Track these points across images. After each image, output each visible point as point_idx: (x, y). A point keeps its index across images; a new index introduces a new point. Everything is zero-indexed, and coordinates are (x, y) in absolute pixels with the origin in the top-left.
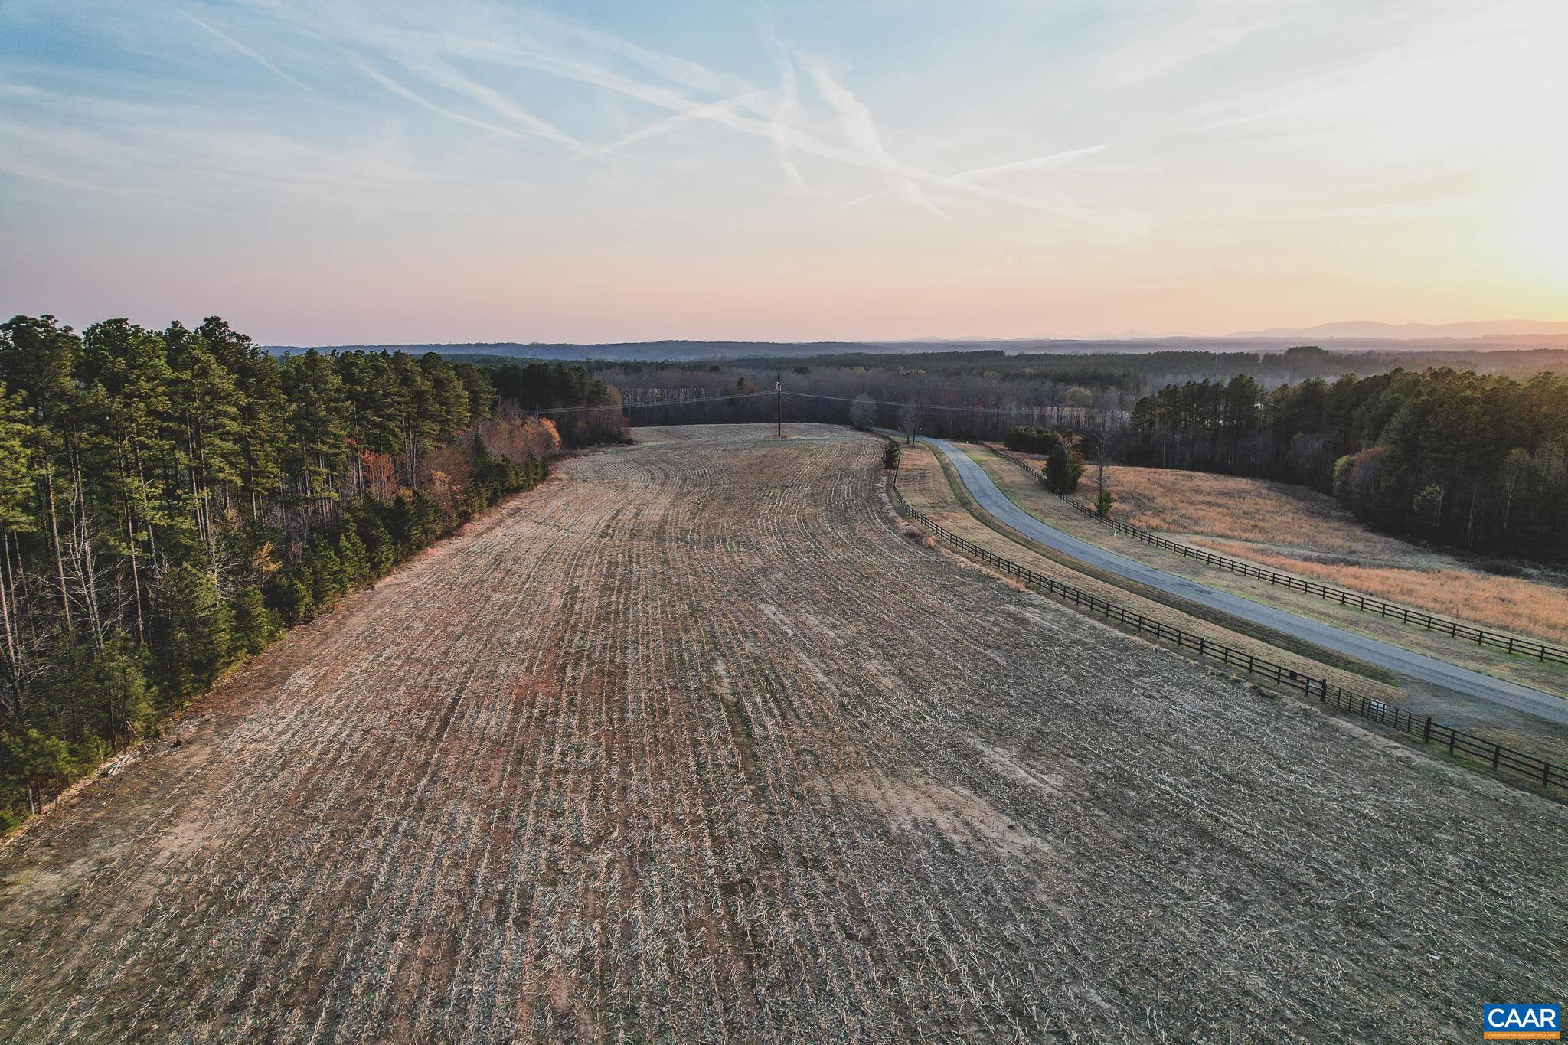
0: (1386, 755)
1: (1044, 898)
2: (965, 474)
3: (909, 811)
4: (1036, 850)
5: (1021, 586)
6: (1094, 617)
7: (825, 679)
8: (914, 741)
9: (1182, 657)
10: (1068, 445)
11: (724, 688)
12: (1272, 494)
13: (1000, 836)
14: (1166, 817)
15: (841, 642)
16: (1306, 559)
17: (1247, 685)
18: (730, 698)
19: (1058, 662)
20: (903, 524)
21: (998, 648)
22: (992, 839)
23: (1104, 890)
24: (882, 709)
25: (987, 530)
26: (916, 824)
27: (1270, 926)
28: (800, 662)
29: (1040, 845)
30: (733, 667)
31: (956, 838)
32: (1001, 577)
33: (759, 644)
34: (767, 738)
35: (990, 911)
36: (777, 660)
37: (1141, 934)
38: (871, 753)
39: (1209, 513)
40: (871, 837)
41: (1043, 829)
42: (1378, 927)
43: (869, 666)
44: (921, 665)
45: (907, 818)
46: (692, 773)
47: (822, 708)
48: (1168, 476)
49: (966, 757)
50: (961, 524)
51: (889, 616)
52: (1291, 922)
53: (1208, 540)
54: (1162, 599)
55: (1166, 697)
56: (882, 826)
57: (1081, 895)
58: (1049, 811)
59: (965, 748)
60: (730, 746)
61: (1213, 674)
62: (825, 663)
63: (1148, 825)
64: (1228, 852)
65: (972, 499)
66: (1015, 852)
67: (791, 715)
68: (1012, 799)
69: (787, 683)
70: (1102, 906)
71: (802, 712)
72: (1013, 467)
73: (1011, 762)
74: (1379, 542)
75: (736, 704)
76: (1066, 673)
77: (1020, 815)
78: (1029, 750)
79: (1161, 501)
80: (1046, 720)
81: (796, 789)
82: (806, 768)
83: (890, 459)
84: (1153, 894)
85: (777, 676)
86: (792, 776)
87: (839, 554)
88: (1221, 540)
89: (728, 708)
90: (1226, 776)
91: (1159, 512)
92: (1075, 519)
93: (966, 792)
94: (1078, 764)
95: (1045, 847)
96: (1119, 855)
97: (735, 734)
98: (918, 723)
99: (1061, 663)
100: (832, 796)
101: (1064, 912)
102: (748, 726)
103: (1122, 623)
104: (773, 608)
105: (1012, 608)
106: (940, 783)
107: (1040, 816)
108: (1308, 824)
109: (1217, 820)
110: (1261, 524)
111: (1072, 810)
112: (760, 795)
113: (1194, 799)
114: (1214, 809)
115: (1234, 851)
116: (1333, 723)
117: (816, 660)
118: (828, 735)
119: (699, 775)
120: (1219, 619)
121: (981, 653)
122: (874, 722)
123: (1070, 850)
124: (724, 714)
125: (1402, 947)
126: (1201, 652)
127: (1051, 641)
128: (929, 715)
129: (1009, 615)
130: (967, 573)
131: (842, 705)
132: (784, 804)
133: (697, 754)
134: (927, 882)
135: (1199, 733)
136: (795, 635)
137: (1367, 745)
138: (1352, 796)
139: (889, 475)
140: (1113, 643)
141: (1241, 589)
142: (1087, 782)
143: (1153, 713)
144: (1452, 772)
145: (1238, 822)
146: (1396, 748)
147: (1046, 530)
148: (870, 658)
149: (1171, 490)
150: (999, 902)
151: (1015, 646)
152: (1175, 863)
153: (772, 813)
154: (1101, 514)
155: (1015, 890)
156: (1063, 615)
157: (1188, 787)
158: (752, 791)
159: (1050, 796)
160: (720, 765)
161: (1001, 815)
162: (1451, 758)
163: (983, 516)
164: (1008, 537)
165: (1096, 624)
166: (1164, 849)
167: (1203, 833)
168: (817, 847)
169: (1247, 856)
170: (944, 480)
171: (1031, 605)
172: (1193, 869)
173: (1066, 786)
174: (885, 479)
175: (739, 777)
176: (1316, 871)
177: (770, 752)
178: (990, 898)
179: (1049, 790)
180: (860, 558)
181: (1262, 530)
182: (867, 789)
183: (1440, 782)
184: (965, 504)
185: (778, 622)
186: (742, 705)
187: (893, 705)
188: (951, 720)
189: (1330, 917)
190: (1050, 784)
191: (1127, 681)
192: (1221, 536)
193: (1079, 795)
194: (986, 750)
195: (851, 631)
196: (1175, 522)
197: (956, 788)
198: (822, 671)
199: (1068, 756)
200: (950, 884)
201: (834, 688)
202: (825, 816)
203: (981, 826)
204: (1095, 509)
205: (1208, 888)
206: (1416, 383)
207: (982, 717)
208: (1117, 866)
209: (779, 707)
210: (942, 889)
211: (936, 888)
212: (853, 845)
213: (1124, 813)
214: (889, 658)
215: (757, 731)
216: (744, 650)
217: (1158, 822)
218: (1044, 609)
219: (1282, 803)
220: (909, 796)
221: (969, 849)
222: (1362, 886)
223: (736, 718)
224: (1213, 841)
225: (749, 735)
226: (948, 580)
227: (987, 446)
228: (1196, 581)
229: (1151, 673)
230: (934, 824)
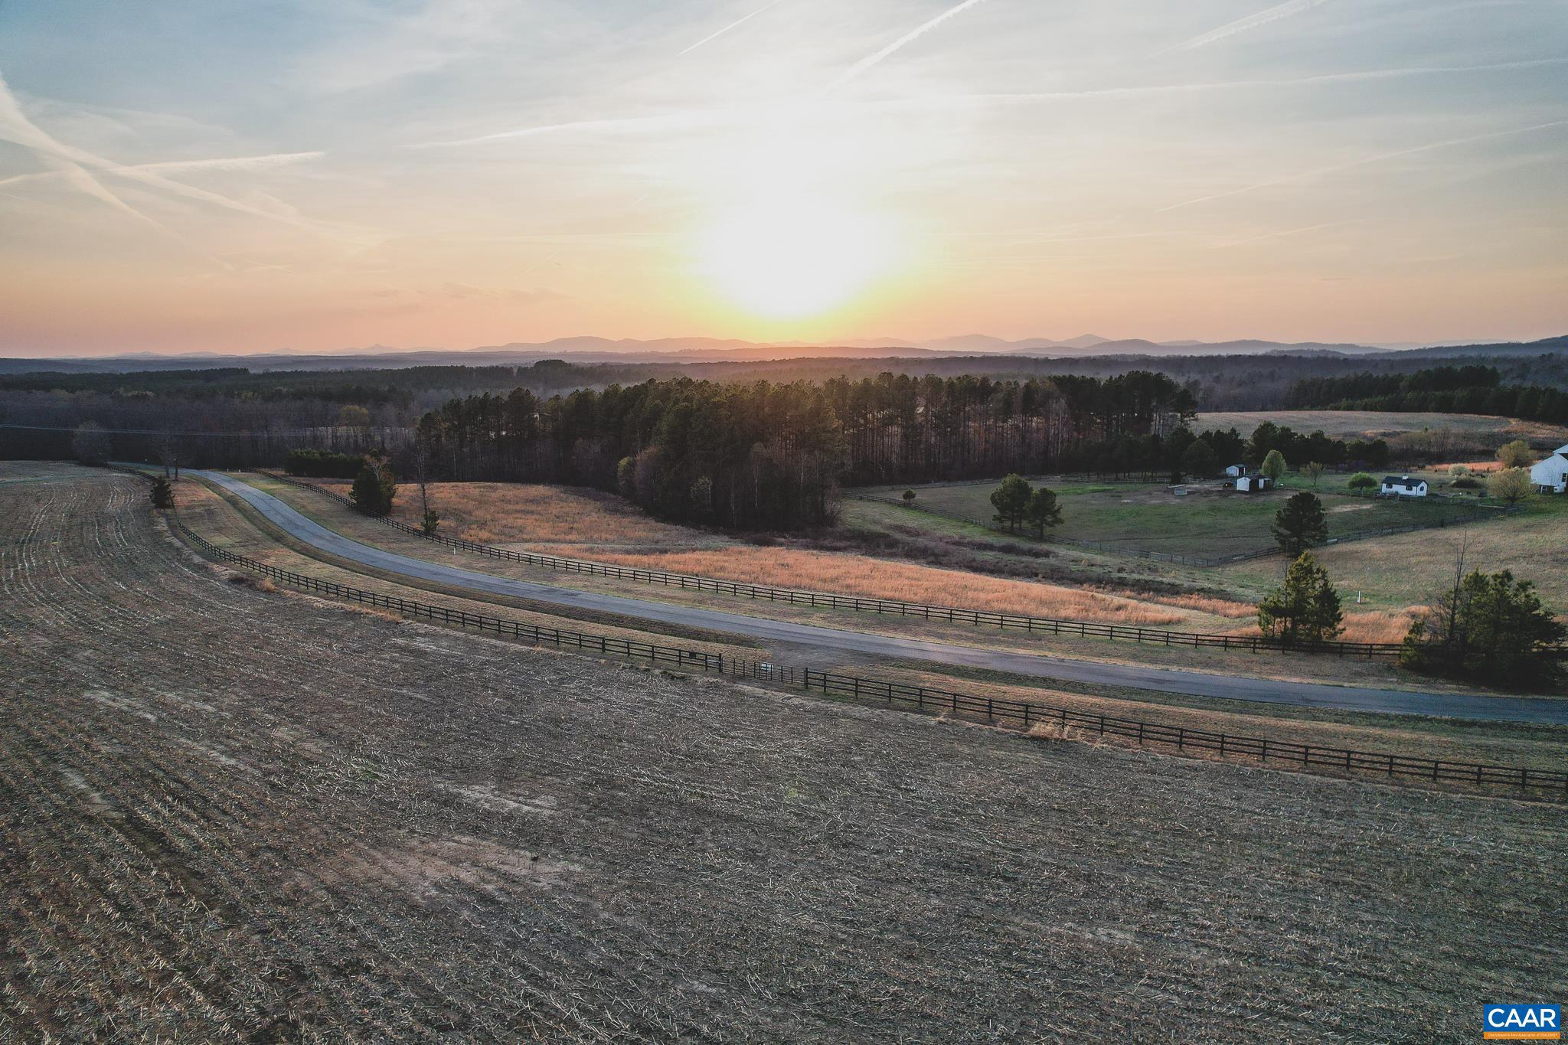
0: (787, 705)
1: (605, 915)
2: (261, 506)
3: (425, 878)
4: (571, 873)
5: (397, 617)
6: (487, 636)
7: (233, 762)
8: (381, 802)
9: (589, 658)
10: (377, 466)
11: (98, 804)
12: (571, 498)
13: (531, 872)
14: (661, 806)
15: (227, 715)
16: (628, 552)
17: (657, 672)
18: (115, 814)
19: (482, 686)
20: (223, 571)
21: (412, 685)
22: (525, 876)
23: (651, 889)
24: (323, 777)
25: (318, 564)
26: (436, 885)
27: (790, 870)
28: (189, 749)
29: (571, 868)
30: (96, 777)
31: (490, 887)
32: (369, 611)
33: (115, 741)
34: (199, 848)
35: (566, 945)
36: (153, 754)
37: (704, 916)
38: (341, 829)
39: (529, 521)
40: (400, 917)
41: (566, 852)
42: (856, 843)
43: (279, 734)
44: (340, 720)
45: (426, 884)
46: (118, 921)
47: (250, 796)
48: (473, 489)
49: (446, 803)
50: (287, 560)
51: (268, 674)
52: (802, 861)
53: (541, 546)
54: (534, 607)
55: (599, 698)
56: (404, 901)
57: (636, 900)
58: (561, 833)
59: (439, 795)
60: (154, 873)
61: (624, 668)
62: (221, 743)
63: (651, 818)
64: (726, 821)
65: (283, 533)
66: (554, 882)
67: (214, 813)
68: (517, 831)
69: (187, 776)
70: (658, 904)
71: (226, 806)
72: (310, 494)
73: (494, 795)
74: (674, 530)
75: (129, 820)
76: (495, 695)
77: (535, 844)
78: (505, 777)
79: (480, 513)
80: (504, 746)
81: (275, 894)
82: (273, 867)
83: (161, 497)
84: (692, 878)
85: (167, 773)
86: (261, 881)
87: (156, 616)
88: (552, 545)
89: (120, 829)
90: (686, 756)
91: (482, 525)
92: (406, 541)
93: (466, 839)
94: (559, 780)
95: (578, 868)
96: (644, 853)
97: (153, 856)
98: (374, 782)
99: (485, 687)
100: (326, 889)
101: (630, 921)
102: (163, 842)
103: (517, 637)
104: (106, 694)
105: (400, 641)
106: (436, 838)
107: (555, 840)
108: (769, 778)
109: (703, 796)
110: (575, 525)
111: (580, 826)
112: (233, 915)
113: (674, 783)
114: (694, 787)
115: (730, 818)
116: (738, 689)
117: (207, 742)
118: (278, 822)
119: (129, 920)
120: (596, 617)
121: (397, 694)
122: (324, 794)
123: (601, 863)
124: (121, 838)
125: (878, 852)
126: (604, 649)
127: (462, 668)
128: (380, 771)
129: (402, 649)
130: (328, 613)
131: (273, 786)
132: (273, 917)
133: (112, 897)
134: (488, 942)
135: (643, 723)
136: (160, 719)
137: (769, 701)
138: (784, 745)
139: (166, 516)
140: (521, 657)
141: (598, 587)
142: (577, 795)
143: (597, 715)
144: (836, 707)
145: (718, 792)
146: (790, 698)
147: (382, 556)
148: (274, 725)
149: (481, 503)
150: (568, 934)
151: (429, 679)
152: (693, 844)
153: (265, 932)
154: (429, 533)
155: (576, 917)
156: (457, 639)
157: (663, 774)
158: (220, 915)
159: (551, 817)
160: (153, 900)
161: (516, 851)
162: (826, 696)
163: (307, 549)
164: (346, 569)
165: (493, 641)
166: (677, 835)
167: (699, 811)
168: (344, 950)
169: (740, 819)
170: (239, 515)
171: (418, 635)
172: (710, 845)
173: (561, 806)
174: (163, 520)
175: (191, 905)
176: (796, 815)
177: (214, 863)
178: (558, 934)
179: (547, 812)
180: (189, 615)
181: (579, 532)
182: (360, 869)
183: (831, 716)
184: (278, 539)
185: (125, 708)
186: (139, 819)
187: (332, 770)
188: (407, 770)
189: (824, 847)
190: (545, 806)
191: (555, 691)
192: (548, 541)
193: (577, 809)
194: (462, 791)
195: (231, 699)
196: (502, 533)
197: (456, 838)
198: (223, 753)
199: (545, 775)
200: (511, 935)
201: (250, 769)
202: (332, 913)
203: (506, 868)
204: (423, 529)
205: (730, 857)
206: (668, 391)
207: (438, 760)
208: (649, 863)
209: (195, 809)
210: (507, 943)
211: (500, 944)
212: (384, 933)
213: (626, 814)
214: (299, 720)
215: (182, 844)
216: (98, 752)
217: (659, 813)
218: (434, 637)
219: (740, 766)
220: (413, 862)
221: (509, 893)
222: (830, 815)
223: (141, 838)
224: (710, 814)
225: (172, 851)
226: (312, 623)
227: (264, 473)
228: (556, 585)
229: (572, 679)
230: (458, 881)
